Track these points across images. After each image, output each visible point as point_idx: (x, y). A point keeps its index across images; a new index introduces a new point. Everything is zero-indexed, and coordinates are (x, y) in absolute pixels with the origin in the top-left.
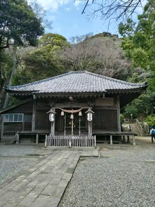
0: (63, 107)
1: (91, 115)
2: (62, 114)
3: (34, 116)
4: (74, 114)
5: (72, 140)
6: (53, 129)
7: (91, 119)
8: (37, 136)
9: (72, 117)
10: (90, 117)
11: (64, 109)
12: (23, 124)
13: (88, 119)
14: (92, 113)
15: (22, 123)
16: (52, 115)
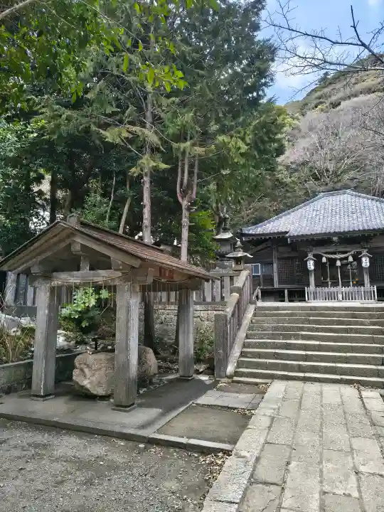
0: (324, 251)
1: (368, 259)
2: (324, 260)
3: (275, 265)
4: (341, 259)
5: (342, 292)
6: (312, 280)
7: (368, 264)
8: (286, 292)
9: (338, 263)
10: (366, 262)
11: (326, 253)
12: (261, 277)
13: (364, 265)
14: (368, 257)
15: (258, 276)
16: (312, 262)
